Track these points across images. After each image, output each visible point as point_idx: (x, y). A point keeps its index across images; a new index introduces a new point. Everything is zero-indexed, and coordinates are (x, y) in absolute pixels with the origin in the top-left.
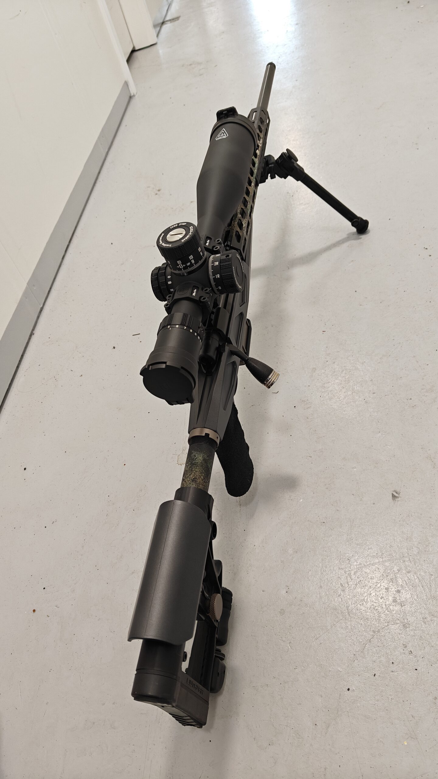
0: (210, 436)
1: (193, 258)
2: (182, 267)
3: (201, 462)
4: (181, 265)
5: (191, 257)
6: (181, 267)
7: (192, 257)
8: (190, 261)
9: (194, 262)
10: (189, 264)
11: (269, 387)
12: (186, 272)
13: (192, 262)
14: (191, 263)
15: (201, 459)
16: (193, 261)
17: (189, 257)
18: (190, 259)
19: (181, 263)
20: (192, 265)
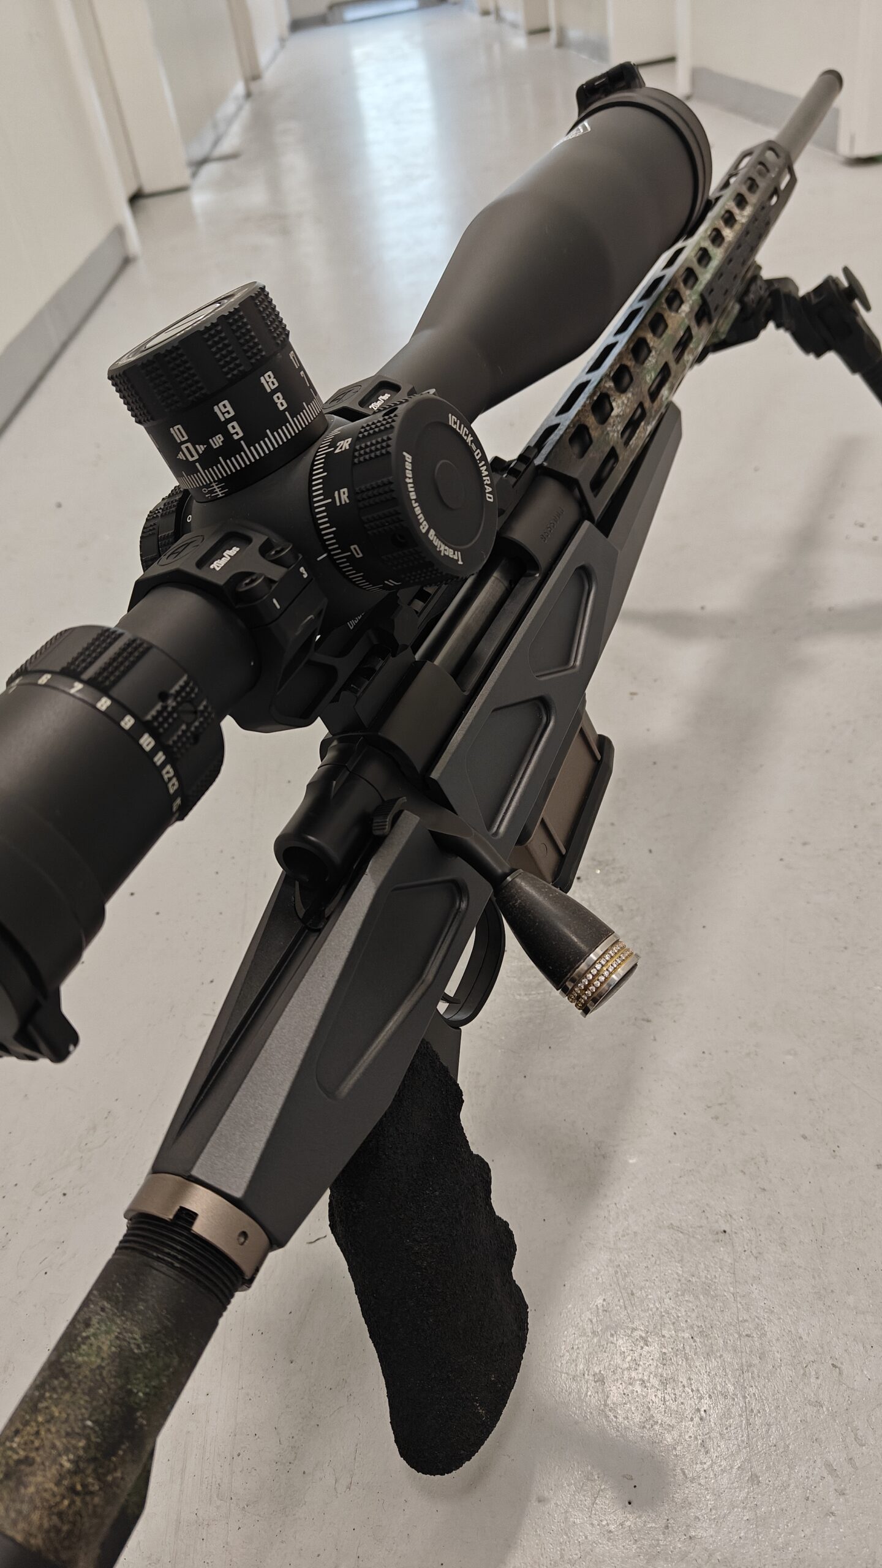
0: (198, 1228)
1: (232, 413)
2: (196, 457)
3: (100, 1367)
4: (189, 445)
5: (224, 409)
6: (192, 456)
7: (229, 408)
8: (221, 427)
9: (241, 434)
10: (217, 441)
11: (586, 1011)
12: (215, 481)
13: (232, 431)
14: (228, 436)
15: (105, 1348)
16: (236, 430)
17: (216, 408)
18: (223, 419)
19: (186, 438)
20: (231, 448)
